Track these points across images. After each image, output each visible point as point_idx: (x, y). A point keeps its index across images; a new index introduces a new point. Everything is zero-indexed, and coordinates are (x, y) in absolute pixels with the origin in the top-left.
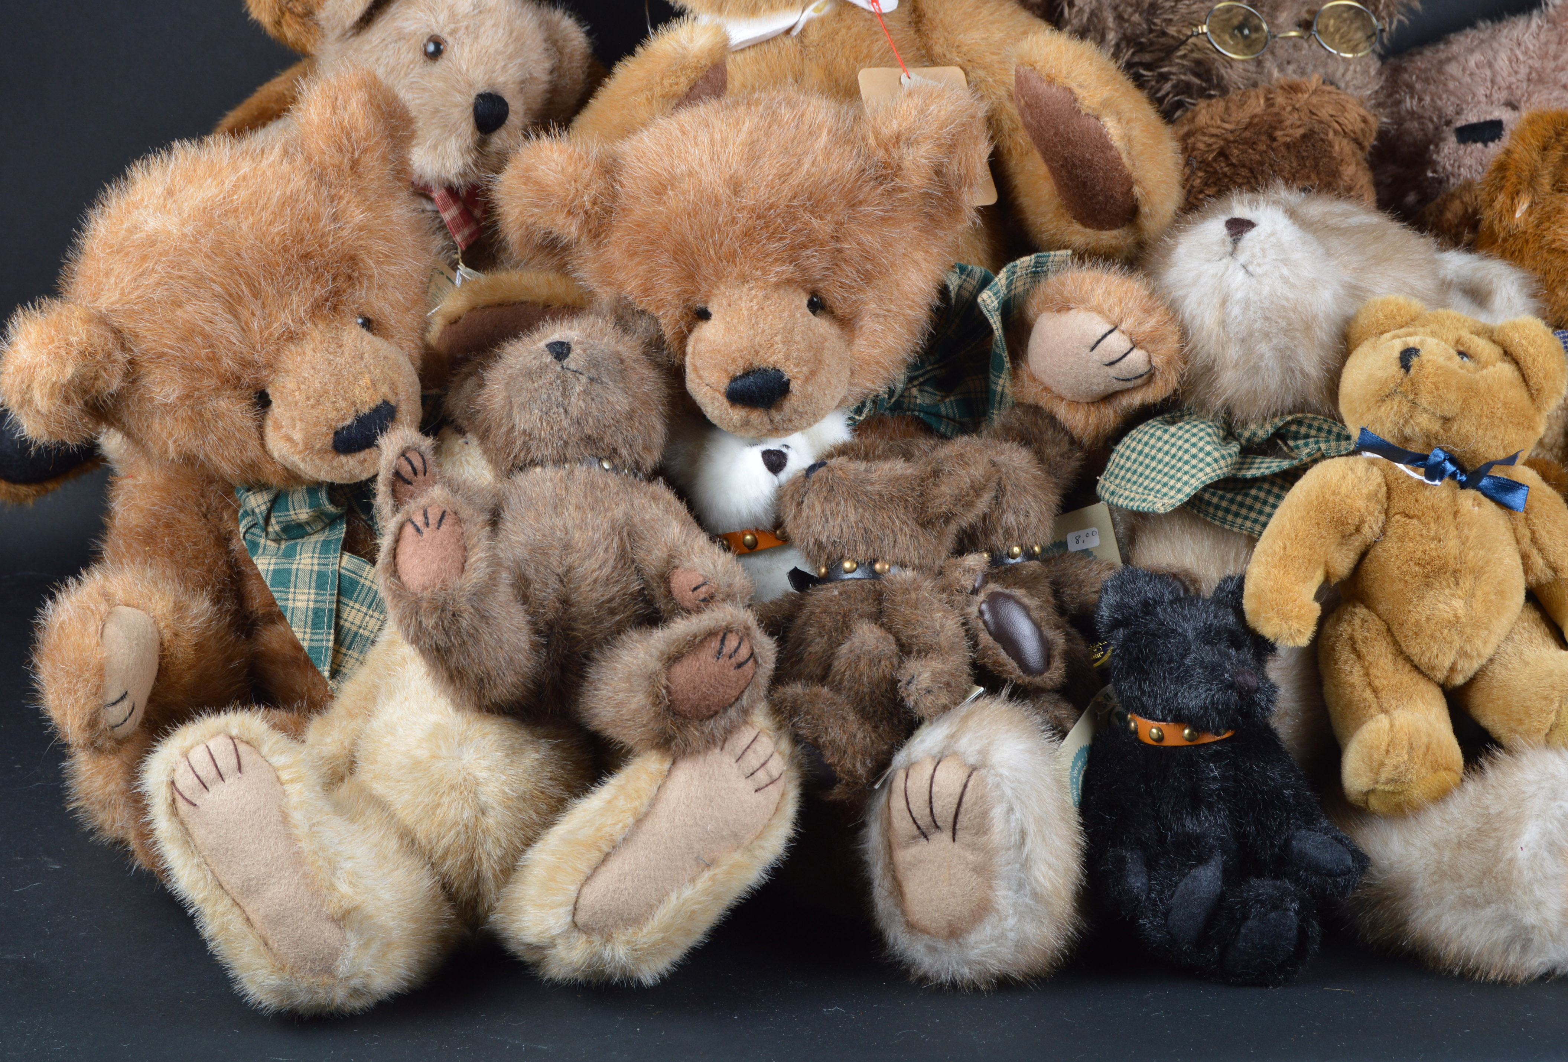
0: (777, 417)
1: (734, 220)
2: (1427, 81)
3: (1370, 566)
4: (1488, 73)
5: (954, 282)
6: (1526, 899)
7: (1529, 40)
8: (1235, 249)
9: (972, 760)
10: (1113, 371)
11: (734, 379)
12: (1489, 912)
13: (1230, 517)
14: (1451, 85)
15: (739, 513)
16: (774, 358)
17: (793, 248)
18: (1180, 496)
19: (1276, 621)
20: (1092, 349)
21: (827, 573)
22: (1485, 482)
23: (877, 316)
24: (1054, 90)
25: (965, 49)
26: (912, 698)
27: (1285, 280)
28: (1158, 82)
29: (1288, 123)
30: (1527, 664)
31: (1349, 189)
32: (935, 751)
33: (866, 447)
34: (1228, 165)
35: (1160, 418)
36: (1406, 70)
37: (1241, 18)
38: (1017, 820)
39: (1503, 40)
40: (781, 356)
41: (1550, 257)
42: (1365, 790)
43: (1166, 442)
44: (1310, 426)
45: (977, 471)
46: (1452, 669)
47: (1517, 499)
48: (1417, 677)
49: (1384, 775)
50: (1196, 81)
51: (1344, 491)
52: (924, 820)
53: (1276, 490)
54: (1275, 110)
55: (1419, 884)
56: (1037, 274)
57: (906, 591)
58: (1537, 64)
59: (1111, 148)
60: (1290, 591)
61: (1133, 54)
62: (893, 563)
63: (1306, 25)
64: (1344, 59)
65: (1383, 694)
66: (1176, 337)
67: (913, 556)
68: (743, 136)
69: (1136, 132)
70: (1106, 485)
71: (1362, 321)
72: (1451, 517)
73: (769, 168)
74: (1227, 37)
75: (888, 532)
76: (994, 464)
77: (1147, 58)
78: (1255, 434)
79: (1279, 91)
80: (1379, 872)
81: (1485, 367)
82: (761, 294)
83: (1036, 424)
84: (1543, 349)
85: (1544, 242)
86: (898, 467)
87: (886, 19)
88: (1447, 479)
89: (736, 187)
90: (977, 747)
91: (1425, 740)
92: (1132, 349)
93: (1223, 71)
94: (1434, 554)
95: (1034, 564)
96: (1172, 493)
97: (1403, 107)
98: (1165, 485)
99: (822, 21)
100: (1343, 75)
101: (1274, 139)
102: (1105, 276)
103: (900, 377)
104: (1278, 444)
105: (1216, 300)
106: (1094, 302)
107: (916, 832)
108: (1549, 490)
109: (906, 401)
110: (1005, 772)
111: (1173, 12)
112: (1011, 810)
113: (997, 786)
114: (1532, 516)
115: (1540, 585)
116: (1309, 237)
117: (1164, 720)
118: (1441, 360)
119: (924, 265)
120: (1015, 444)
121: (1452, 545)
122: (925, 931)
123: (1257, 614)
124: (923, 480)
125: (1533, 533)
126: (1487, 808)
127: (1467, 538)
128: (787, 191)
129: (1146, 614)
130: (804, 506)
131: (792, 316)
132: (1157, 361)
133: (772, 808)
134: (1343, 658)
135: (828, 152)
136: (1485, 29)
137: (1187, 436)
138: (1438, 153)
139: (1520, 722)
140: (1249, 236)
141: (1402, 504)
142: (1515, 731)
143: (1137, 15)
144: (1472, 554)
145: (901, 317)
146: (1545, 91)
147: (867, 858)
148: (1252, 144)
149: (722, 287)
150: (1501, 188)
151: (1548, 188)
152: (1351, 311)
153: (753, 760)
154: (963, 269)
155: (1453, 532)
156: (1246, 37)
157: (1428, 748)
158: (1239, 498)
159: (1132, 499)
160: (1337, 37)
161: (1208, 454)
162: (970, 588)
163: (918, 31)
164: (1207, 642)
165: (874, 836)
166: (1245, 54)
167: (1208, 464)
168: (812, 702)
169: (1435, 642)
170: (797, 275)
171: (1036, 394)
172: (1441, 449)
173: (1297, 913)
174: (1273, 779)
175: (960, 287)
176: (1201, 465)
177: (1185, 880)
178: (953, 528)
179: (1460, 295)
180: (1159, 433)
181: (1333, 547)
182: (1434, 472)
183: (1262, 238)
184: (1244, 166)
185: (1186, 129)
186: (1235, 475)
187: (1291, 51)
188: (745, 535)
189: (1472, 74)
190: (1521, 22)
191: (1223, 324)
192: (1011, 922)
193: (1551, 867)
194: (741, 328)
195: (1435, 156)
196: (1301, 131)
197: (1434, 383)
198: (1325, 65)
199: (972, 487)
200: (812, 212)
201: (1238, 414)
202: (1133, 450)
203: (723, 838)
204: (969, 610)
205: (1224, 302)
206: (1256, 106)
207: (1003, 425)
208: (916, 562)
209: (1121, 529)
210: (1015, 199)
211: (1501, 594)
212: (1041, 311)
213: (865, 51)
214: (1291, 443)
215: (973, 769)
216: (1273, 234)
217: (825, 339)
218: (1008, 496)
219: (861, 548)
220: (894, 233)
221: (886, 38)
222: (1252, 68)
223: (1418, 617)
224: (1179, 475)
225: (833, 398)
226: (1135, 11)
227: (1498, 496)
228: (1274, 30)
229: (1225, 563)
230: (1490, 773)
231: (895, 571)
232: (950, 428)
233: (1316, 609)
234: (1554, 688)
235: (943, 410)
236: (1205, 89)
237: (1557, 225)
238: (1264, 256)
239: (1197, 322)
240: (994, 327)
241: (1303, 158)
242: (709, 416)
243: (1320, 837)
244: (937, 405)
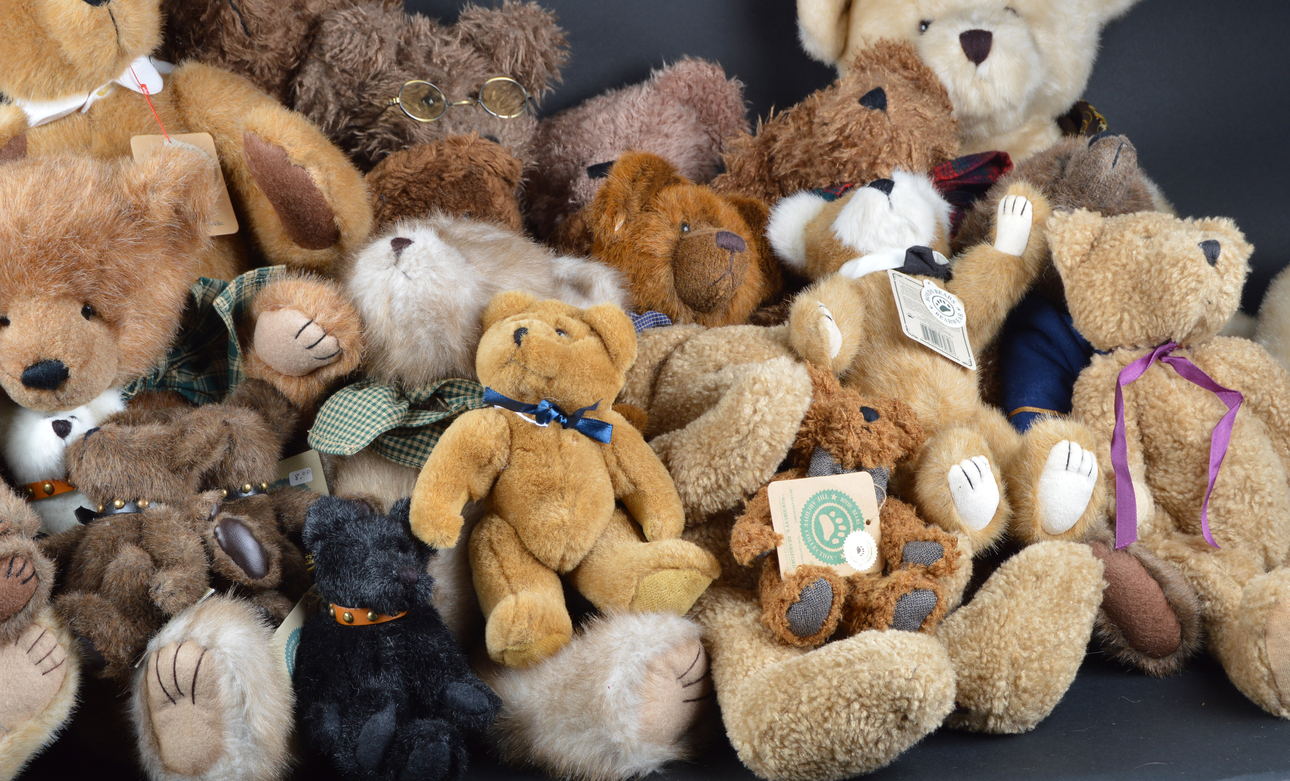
0: (62, 396)
1: (22, 252)
2: (569, 134)
3: (500, 487)
4: (612, 127)
5: (198, 291)
6: (613, 723)
7: (640, 103)
8: (397, 260)
9: (203, 643)
10: (312, 353)
11: (27, 369)
12: (586, 735)
13: (403, 456)
14: (586, 136)
15: (38, 468)
16: (56, 352)
17: (67, 270)
18: (363, 442)
19: (431, 530)
20: (296, 337)
21: (104, 510)
22: (580, 423)
23: (137, 318)
24: (271, 148)
25: (212, 120)
26: (160, 599)
27: (435, 282)
28: (368, 140)
29: (452, 167)
30: (615, 553)
31: (500, 214)
32: (178, 637)
33: (133, 415)
34: (409, 199)
35: (352, 386)
36: (554, 126)
37: (426, 92)
38: (238, 685)
39: (622, 103)
40: (60, 350)
41: (641, 259)
42: (499, 650)
43: (355, 403)
44: (459, 387)
45: (212, 430)
46: (563, 559)
47: (606, 434)
48: (537, 566)
49: (512, 639)
50: (395, 139)
51: (478, 434)
52: (171, 690)
53: (435, 435)
54: (444, 158)
55: (538, 718)
56: (259, 283)
57: (159, 521)
58: (646, 119)
59: (315, 189)
60: (440, 508)
61: (350, 120)
62: (151, 501)
63: (474, 96)
64: (502, 119)
65: (513, 580)
66: (357, 326)
67: (167, 494)
68: (27, 189)
69: (333, 177)
70: (313, 436)
71: (492, 310)
72: (556, 449)
73: (47, 212)
74: (416, 106)
75: (146, 477)
76: (226, 423)
77: (359, 122)
78: (420, 395)
79: (447, 144)
80: (512, 710)
81: (576, 340)
82: (45, 305)
83: (262, 394)
84: (618, 326)
85: (636, 248)
86: (156, 429)
87: (152, 99)
88: (553, 422)
89: (22, 226)
90: (208, 633)
91: (540, 612)
92: (324, 336)
93: (413, 131)
94: (545, 476)
95: (263, 496)
96: (358, 440)
97: (553, 153)
98: (353, 434)
99: (105, 102)
100: (501, 131)
101: (442, 179)
102: (304, 284)
103: (163, 362)
104: (437, 401)
105: (385, 298)
106: (296, 302)
107: (167, 699)
108: (629, 427)
109: (168, 380)
110: (228, 651)
111: (377, 89)
112: (233, 679)
113: (222, 661)
114: (616, 446)
115: (625, 496)
116: (453, 249)
117: (353, 607)
118: (543, 336)
119: (172, 279)
120: (247, 410)
121: (558, 470)
122: (176, 771)
123: (418, 525)
124: (172, 438)
125: (618, 458)
126: (585, 659)
127: (569, 465)
128: (61, 228)
129: (337, 529)
130: (84, 460)
131: (69, 320)
132: (344, 344)
133: (57, 686)
134: (484, 555)
135: (92, 199)
136: (611, 95)
137: (369, 398)
138: (576, 186)
139: (611, 595)
140: (407, 251)
141: (521, 441)
142: (607, 603)
143: (350, 92)
144: (572, 475)
145: (156, 319)
146: (652, 139)
147: (133, 719)
148: (426, 183)
149: (16, 301)
150: (604, 210)
151: (637, 209)
152: (484, 303)
153: (40, 651)
154: (205, 282)
155: (558, 460)
156: (431, 106)
157: (543, 617)
158: (409, 442)
159: (330, 446)
160: (498, 104)
161: (384, 410)
162: (207, 516)
163: (177, 107)
164: (382, 548)
165: (137, 703)
166: (429, 118)
167: (384, 418)
168: (85, 606)
169: (549, 540)
170: (71, 290)
171: (261, 371)
172: (547, 400)
173: (449, 743)
174: (432, 646)
175: (205, 295)
176: (379, 419)
177: (368, 723)
178: (196, 473)
179: (569, 288)
180: (350, 397)
181: (473, 475)
182: (543, 417)
183: (417, 252)
184: (420, 200)
185: (379, 174)
186: (405, 425)
187: (463, 115)
188: (44, 484)
189: (600, 128)
190: (635, 89)
191: (390, 315)
192: (238, 761)
193: (631, 700)
194: (31, 331)
195: (573, 188)
196: (462, 173)
197: (538, 353)
198: (488, 124)
199: (209, 442)
200: (81, 244)
201: (406, 381)
202: (332, 410)
203: (18, 710)
204: (206, 532)
205: (390, 299)
206: (430, 155)
207: (238, 395)
208: (169, 498)
209: (328, 467)
210: (253, 228)
211: (595, 503)
212: (261, 310)
213: (137, 123)
214: (447, 400)
215: (205, 650)
216: (424, 249)
217: (95, 337)
218: (238, 447)
219: (127, 490)
220: (144, 257)
221: (153, 113)
222: (435, 128)
223: (535, 523)
224: (363, 427)
225: (104, 380)
226: (348, 89)
227: (590, 433)
228: (451, 100)
229: (400, 490)
230: (588, 634)
231: (153, 506)
232: (202, 399)
233: (461, 521)
234: (633, 570)
235: (195, 386)
236: (401, 144)
237: (645, 235)
238: (418, 265)
239: (372, 314)
240: (227, 323)
241: (464, 192)
242: (12, 397)
243: (465, 687)
244: (191, 383)
